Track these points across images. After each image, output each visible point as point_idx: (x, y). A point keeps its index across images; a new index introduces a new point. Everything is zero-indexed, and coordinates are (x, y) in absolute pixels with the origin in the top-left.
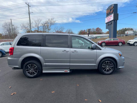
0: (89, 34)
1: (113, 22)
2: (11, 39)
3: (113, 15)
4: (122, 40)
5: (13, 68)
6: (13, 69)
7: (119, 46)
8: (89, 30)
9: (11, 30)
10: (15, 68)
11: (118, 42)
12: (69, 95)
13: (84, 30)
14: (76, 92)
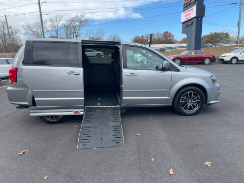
0: (150, 43)
1: (194, 21)
2: (7, 54)
3: (195, 8)
4: (211, 53)
5: (18, 106)
6: (17, 108)
7: (204, 64)
8: (151, 35)
9: (7, 36)
10: (21, 107)
11: (203, 57)
12: (125, 152)
13: (143, 36)
14: (137, 147)
